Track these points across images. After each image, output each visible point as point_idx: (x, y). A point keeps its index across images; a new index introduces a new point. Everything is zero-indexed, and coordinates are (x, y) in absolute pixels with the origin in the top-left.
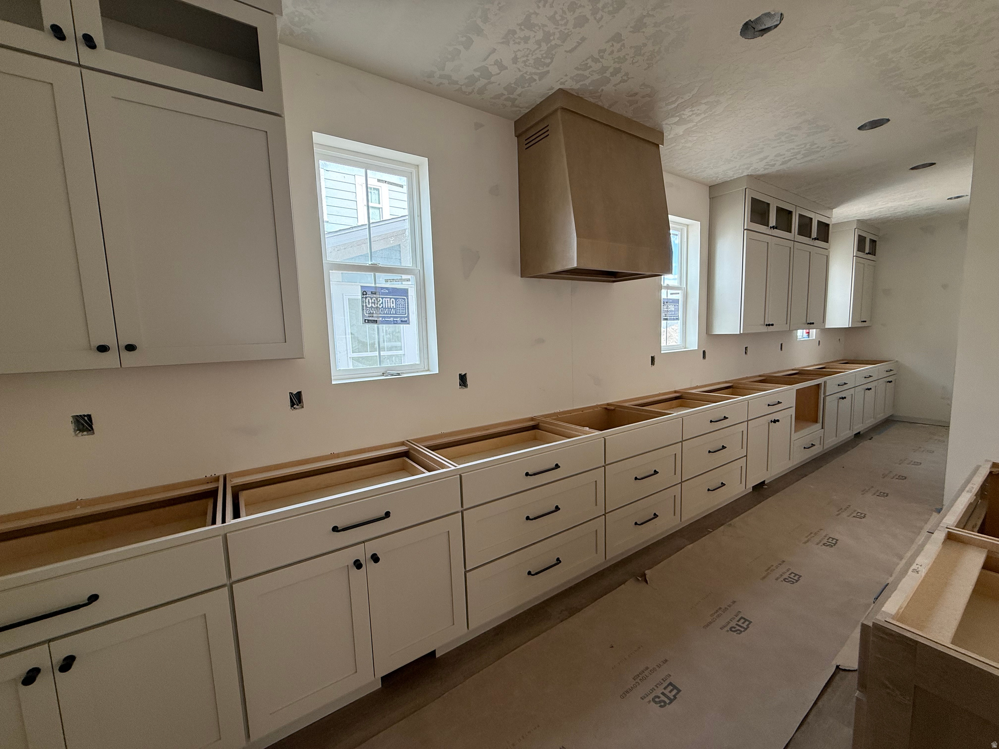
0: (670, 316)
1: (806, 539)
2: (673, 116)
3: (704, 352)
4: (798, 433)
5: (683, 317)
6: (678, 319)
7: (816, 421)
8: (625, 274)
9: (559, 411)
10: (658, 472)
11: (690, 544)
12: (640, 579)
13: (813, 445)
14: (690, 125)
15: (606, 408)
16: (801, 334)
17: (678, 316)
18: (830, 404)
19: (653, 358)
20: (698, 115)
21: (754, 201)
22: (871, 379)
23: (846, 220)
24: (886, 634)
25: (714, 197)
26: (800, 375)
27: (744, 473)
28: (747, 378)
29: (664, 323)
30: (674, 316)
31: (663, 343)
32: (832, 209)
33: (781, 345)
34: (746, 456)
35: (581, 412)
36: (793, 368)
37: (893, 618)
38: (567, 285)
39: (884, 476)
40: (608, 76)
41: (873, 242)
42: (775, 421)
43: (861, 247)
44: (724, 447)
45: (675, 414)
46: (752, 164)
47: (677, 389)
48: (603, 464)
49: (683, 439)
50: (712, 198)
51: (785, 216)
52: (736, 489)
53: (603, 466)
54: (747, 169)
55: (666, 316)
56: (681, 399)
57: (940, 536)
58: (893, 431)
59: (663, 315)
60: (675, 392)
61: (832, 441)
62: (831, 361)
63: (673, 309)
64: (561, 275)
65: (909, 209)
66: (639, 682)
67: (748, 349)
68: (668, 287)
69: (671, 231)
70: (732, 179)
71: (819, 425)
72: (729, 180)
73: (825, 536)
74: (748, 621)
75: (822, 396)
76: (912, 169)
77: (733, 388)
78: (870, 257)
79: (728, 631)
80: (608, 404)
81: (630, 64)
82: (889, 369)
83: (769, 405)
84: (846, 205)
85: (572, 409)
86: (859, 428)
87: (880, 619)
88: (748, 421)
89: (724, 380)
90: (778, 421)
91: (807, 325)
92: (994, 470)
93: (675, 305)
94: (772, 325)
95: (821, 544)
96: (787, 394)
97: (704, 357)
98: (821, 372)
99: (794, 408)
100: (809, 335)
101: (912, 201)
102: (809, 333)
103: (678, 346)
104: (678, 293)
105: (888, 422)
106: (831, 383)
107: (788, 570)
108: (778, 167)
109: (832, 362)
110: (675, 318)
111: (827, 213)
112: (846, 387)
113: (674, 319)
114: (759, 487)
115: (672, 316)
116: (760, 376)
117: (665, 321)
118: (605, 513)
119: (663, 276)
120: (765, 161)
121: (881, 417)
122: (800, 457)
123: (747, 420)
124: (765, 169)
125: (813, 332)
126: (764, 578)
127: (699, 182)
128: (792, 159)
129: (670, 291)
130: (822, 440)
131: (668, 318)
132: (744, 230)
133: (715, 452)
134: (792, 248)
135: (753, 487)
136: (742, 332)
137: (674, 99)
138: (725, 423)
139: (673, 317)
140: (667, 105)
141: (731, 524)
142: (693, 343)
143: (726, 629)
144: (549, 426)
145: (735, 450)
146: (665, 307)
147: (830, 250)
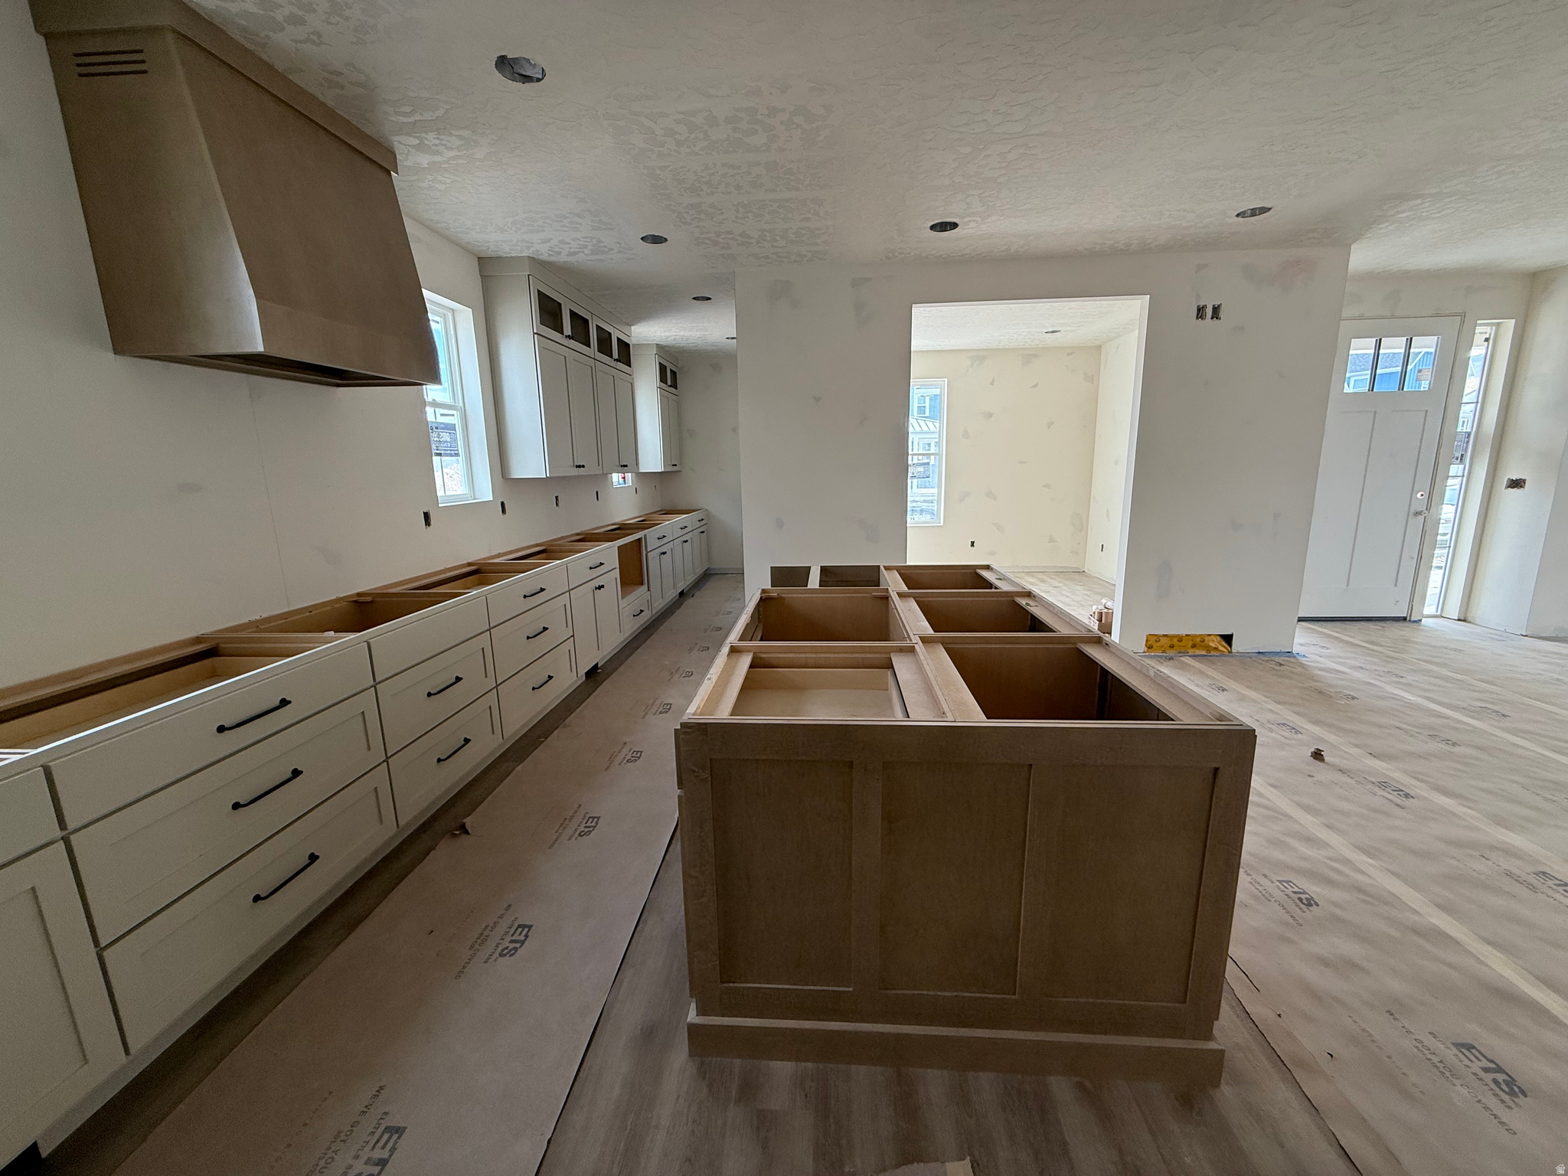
0: (444, 450)
1: (644, 713)
2: (408, 134)
3: (503, 504)
4: (625, 600)
5: (465, 452)
6: (457, 455)
7: (642, 584)
8: (360, 375)
9: (258, 618)
10: (462, 679)
11: (518, 765)
12: (457, 832)
13: (642, 611)
14: (438, 158)
15: (356, 601)
16: (616, 477)
17: (458, 450)
18: (653, 563)
19: (427, 516)
20: (451, 149)
21: (542, 295)
22: (687, 530)
23: (646, 343)
24: (689, 728)
25: (488, 276)
26: (622, 529)
27: (573, 658)
28: (562, 538)
29: (436, 460)
30: (451, 450)
31: (440, 493)
32: (631, 326)
33: (597, 492)
34: (573, 636)
35: (308, 614)
36: (613, 522)
37: (693, 715)
38: (239, 382)
39: (705, 631)
40: (280, 19)
41: (674, 373)
42: (600, 587)
43: (663, 379)
44: (545, 629)
45: (475, 592)
46: (533, 243)
47: (470, 560)
48: (372, 683)
49: (491, 626)
50: (485, 278)
51: (580, 324)
52: (568, 680)
53: (372, 687)
54: (528, 248)
55: (438, 450)
56: (479, 573)
57: (725, 650)
58: (711, 585)
59: (434, 447)
60: (469, 564)
61: (659, 604)
62: (649, 512)
63: (449, 440)
64: (221, 362)
65: (699, 342)
66: (479, 947)
67: (559, 498)
68: (435, 404)
69: (430, 316)
70: (509, 255)
71: (645, 587)
72: (505, 256)
73: (661, 704)
74: (595, 817)
75: (644, 553)
76: (694, 298)
77: (547, 552)
78: (672, 390)
79: (577, 838)
80: (359, 594)
81: (323, 21)
82: (700, 519)
83: (591, 568)
84: (642, 324)
85: (287, 610)
86: (682, 585)
87: (685, 719)
88: (569, 591)
89: (535, 543)
90: (603, 586)
91: (620, 468)
92: (763, 595)
93: (450, 433)
94: (583, 466)
95: (658, 713)
96: (608, 552)
97: (504, 511)
98: (643, 525)
99: (618, 570)
100: (625, 481)
101: (699, 334)
102: (624, 478)
103: (464, 496)
104: (453, 415)
105: (706, 576)
106: (651, 535)
107: (630, 751)
108: (563, 258)
109: (653, 513)
110: (453, 452)
111: (625, 329)
112: (665, 540)
113: (451, 455)
114: (593, 673)
115: (447, 450)
116: (578, 534)
117: (439, 457)
118: (388, 758)
119: (424, 387)
120: (548, 244)
121: (700, 571)
122: (631, 627)
123: (567, 589)
124: (550, 255)
125: (629, 476)
126: (608, 768)
127: (465, 249)
128: (580, 252)
129: (439, 411)
130: (650, 603)
131: (442, 452)
132: (534, 333)
133: (535, 636)
134: (594, 368)
135: (586, 673)
136: (548, 475)
137: (408, 109)
138: (542, 597)
139: (449, 452)
140: (397, 113)
141: (565, 725)
142: (486, 492)
143: (574, 838)
144: (246, 645)
145: (559, 631)
146: (435, 435)
147: (634, 376)
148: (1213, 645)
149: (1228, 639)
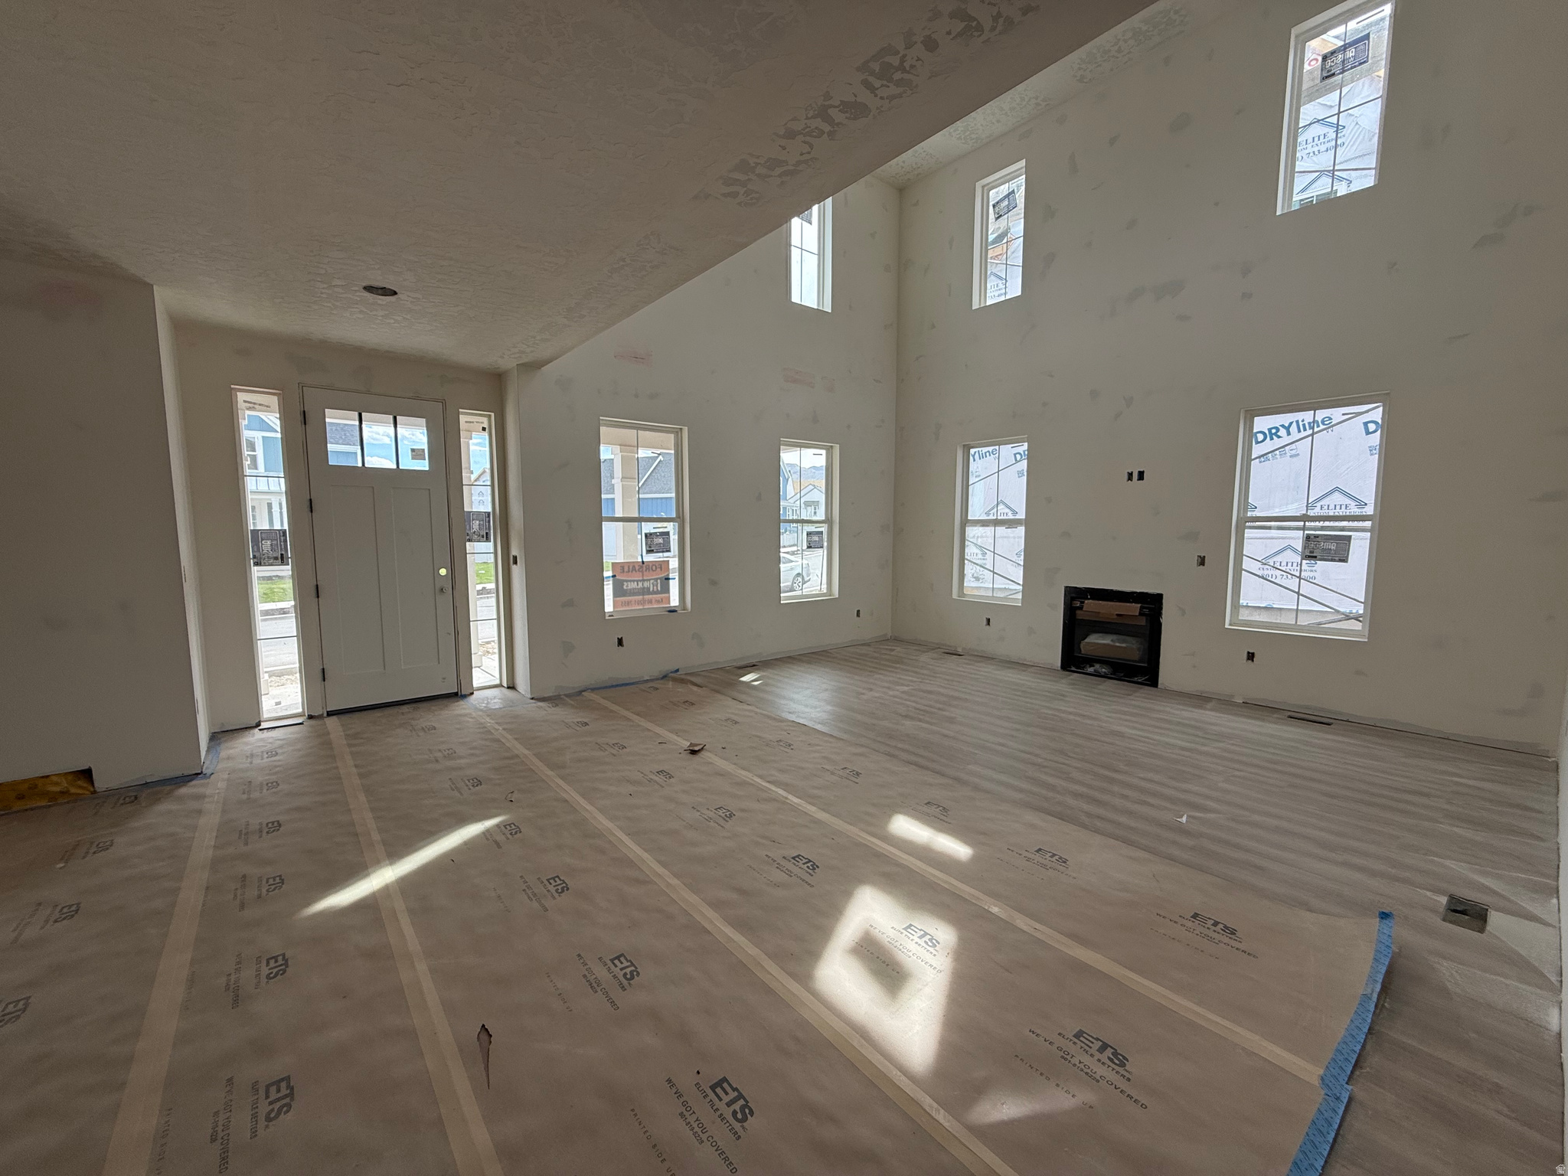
148: (57, 789)
149: (87, 774)
